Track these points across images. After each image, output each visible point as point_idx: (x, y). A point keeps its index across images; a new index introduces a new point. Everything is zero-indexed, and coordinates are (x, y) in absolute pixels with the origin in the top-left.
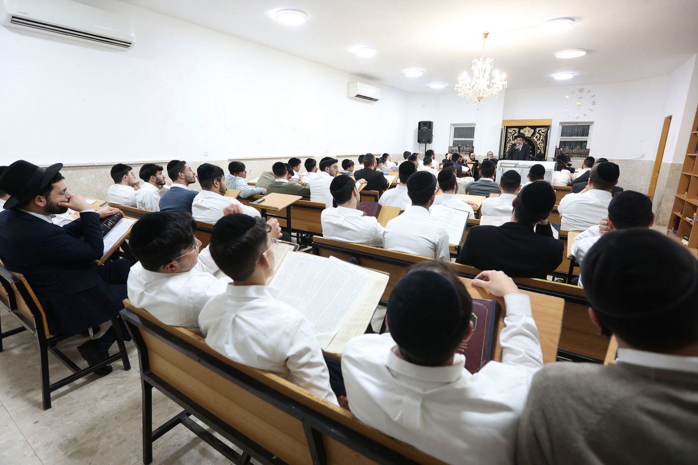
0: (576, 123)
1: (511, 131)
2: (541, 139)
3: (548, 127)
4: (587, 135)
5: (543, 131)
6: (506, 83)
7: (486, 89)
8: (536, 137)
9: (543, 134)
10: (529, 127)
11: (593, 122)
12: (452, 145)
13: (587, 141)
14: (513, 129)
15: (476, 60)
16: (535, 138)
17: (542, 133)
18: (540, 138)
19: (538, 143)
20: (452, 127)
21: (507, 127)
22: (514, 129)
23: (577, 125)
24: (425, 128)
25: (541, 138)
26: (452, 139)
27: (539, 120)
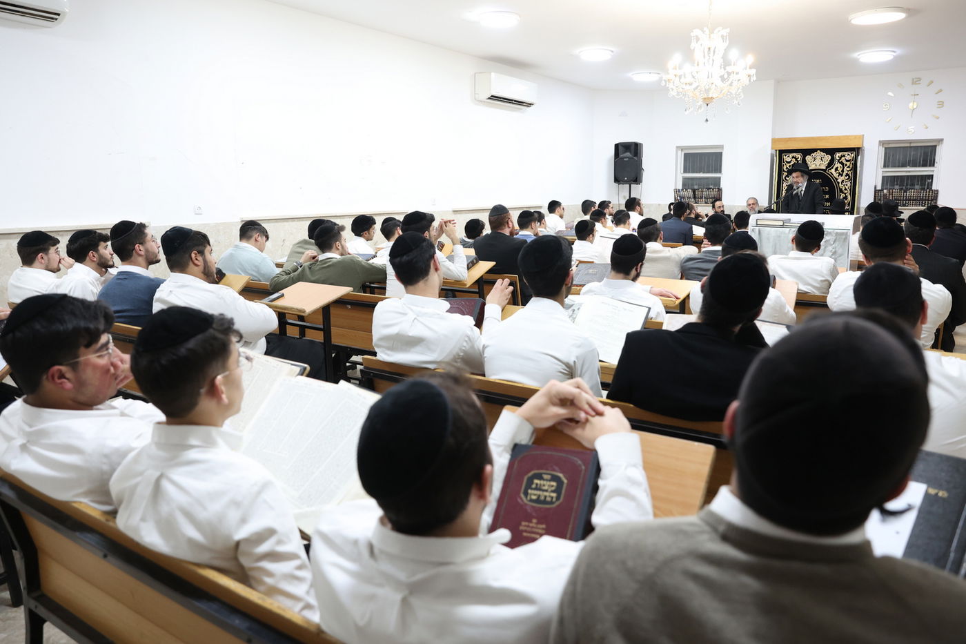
0: (910, 141)
1: (789, 159)
2: (844, 174)
3: (856, 151)
4: (932, 164)
5: (848, 158)
6: (753, 71)
7: (718, 82)
8: (836, 169)
9: (848, 164)
10: (823, 150)
11: (942, 140)
12: (680, 187)
13: (932, 175)
14: (791, 155)
15: (696, 32)
16: (833, 171)
17: (847, 161)
18: (843, 171)
19: (840, 181)
20: (680, 152)
21: (782, 152)
22: (795, 155)
23: (912, 145)
24: (628, 154)
25: (845, 172)
26: (681, 175)
27: (839, 138)
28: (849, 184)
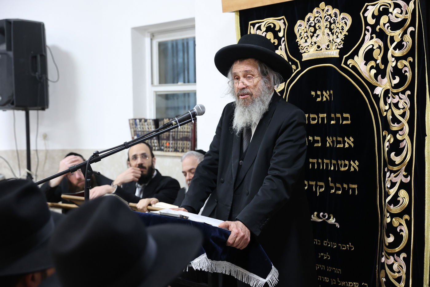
22: (270, 20)
28: (404, 101)
